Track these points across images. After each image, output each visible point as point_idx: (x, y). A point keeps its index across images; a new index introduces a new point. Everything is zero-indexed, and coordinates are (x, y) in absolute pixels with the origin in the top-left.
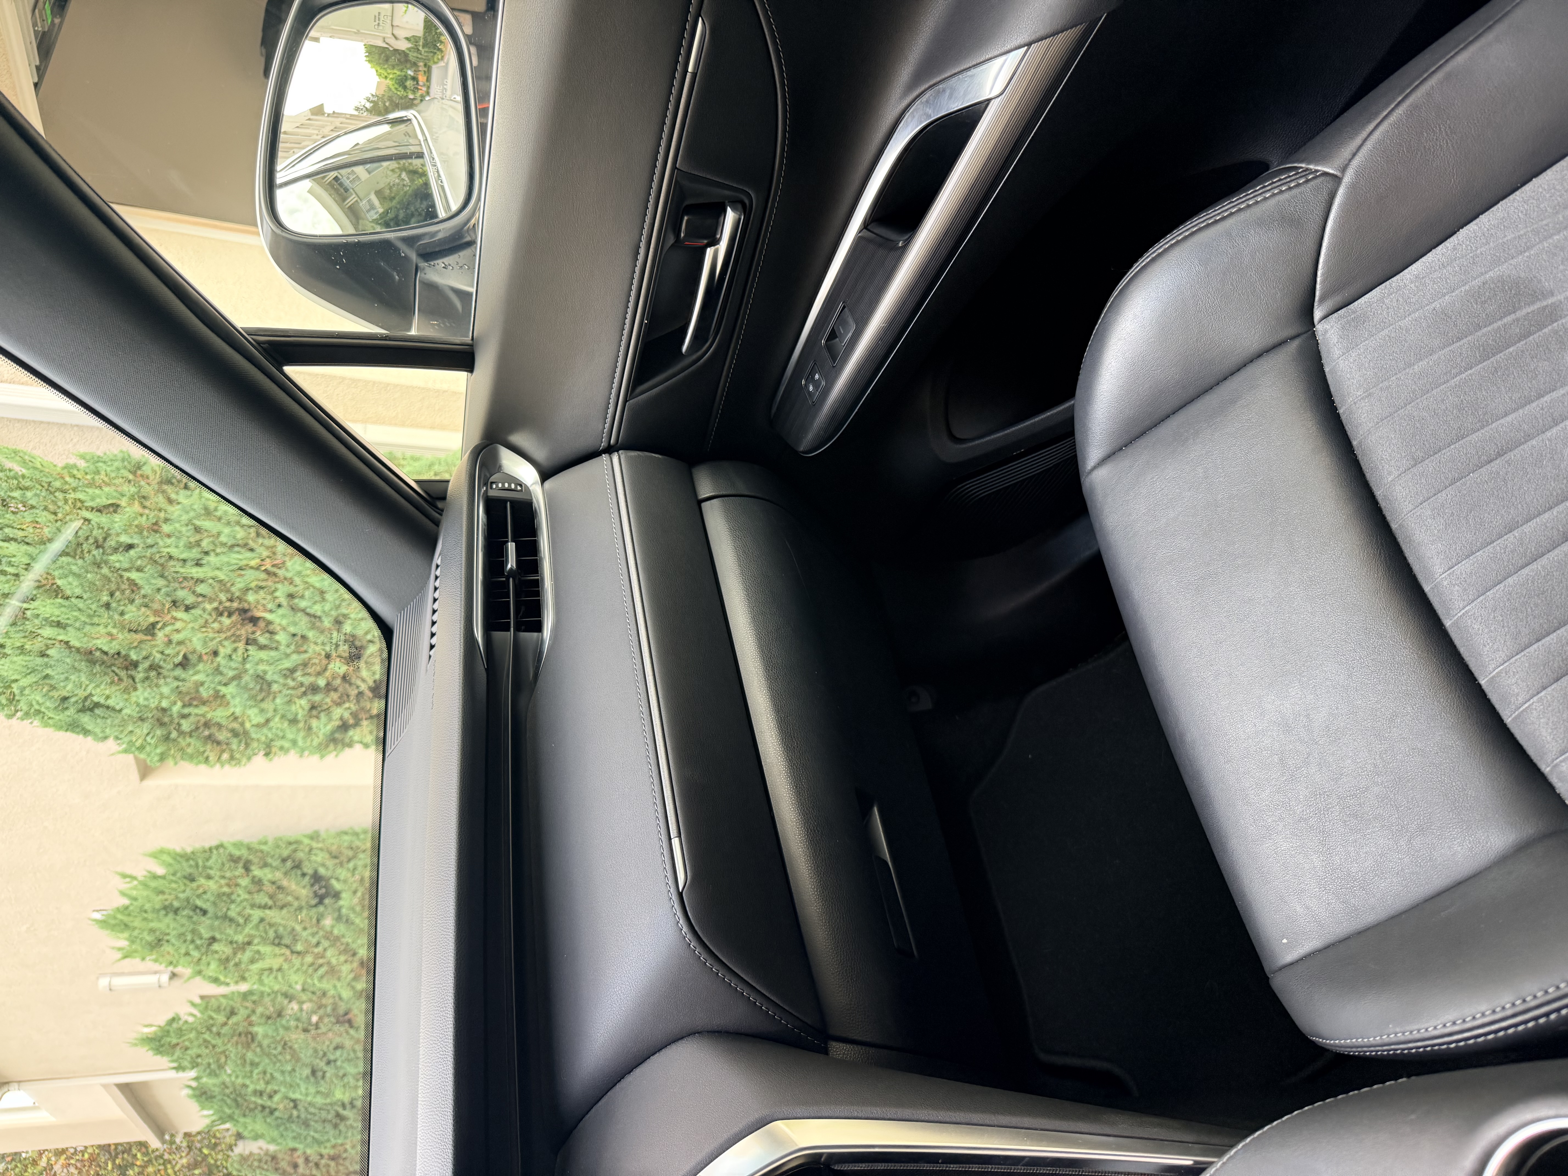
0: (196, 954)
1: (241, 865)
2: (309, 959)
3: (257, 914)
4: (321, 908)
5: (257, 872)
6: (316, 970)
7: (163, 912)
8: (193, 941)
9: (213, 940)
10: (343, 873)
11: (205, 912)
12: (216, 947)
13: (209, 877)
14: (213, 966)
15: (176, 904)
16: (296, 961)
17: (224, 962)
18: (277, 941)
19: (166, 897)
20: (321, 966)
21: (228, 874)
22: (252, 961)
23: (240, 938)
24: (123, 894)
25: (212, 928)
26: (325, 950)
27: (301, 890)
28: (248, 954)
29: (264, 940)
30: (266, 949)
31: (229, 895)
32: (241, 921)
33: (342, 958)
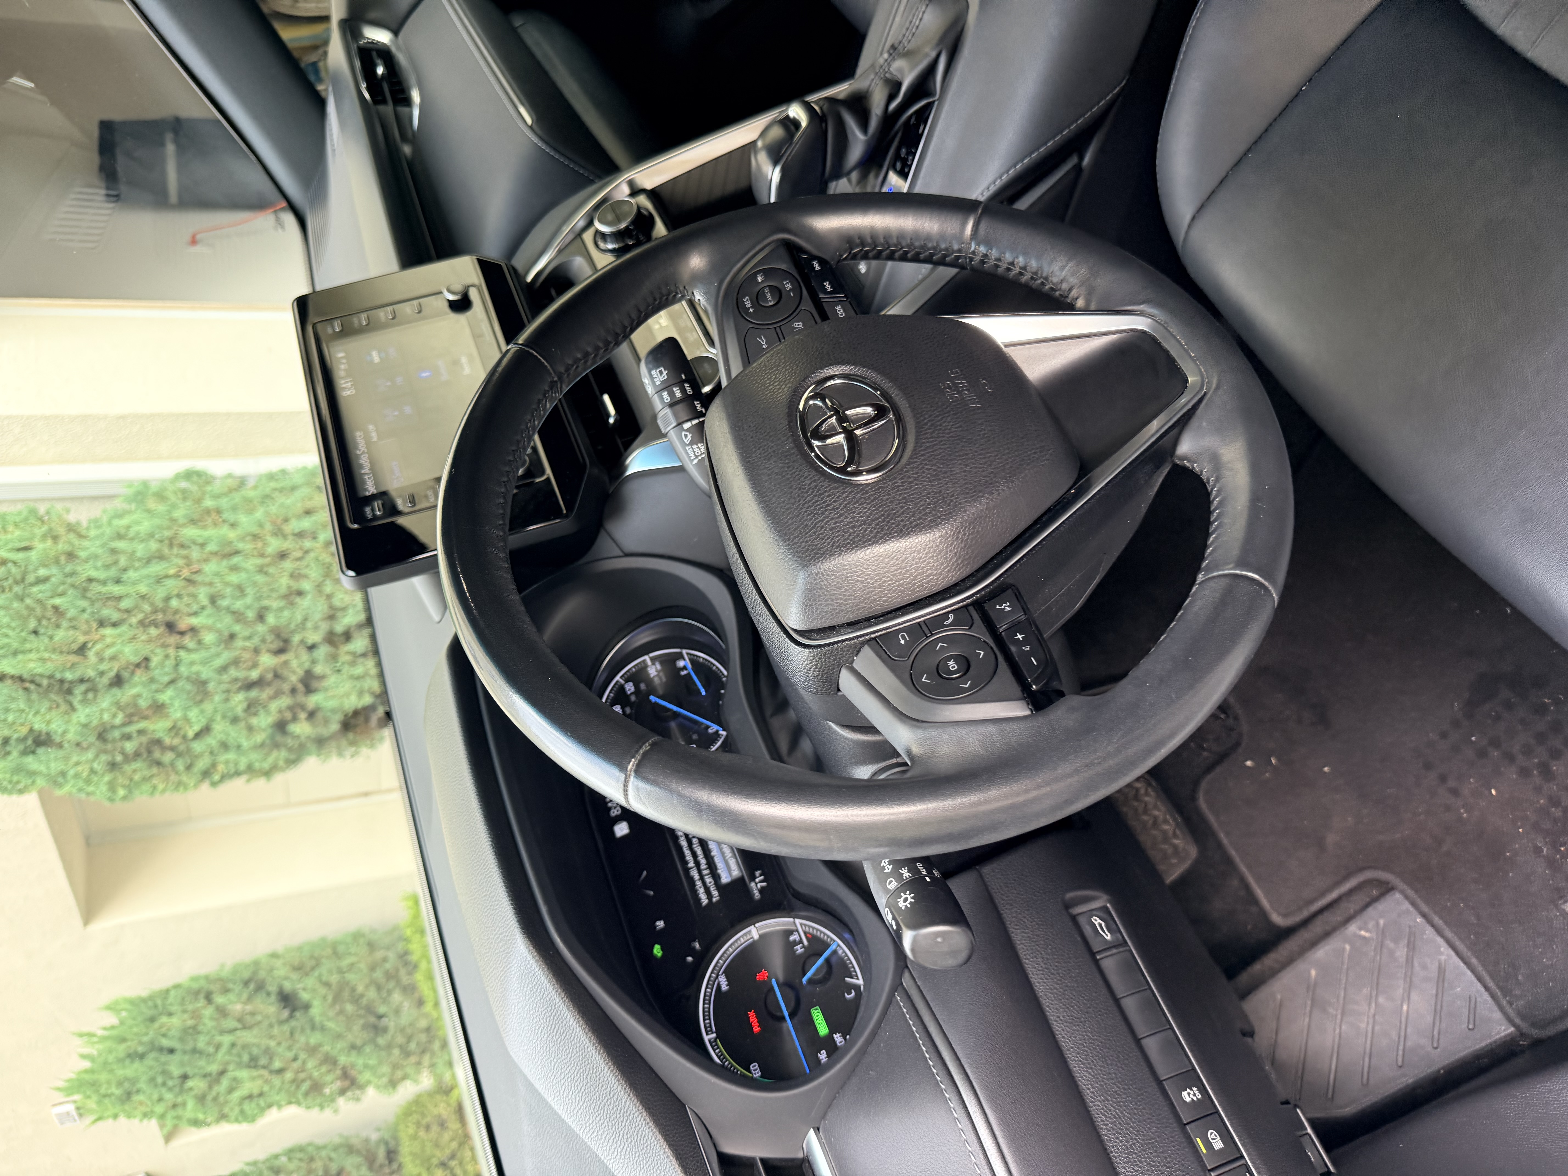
0: (169, 1096)
1: (202, 996)
2: (289, 1075)
3: (227, 1039)
4: (293, 1023)
5: (219, 1000)
6: (298, 1087)
7: (128, 1061)
8: (164, 1084)
9: (185, 1077)
10: (310, 982)
11: (171, 1051)
12: (190, 1083)
13: (170, 1014)
14: (191, 1104)
15: (140, 1049)
16: (276, 1081)
17: (201, 1099)
18: (253, 1063)
19: (129, 1043)
20: (303, 1081)
21: (190, 1007)
22: (231, 1090)
23: (214, 1068)
24: (84, 1057)
25: (182, 1064)
26: (304, 1063)
27: (270, 1008)
28: (225, 1082)
29: (240, 1065)
30: (243, 1074)
31: (194, 1028)
32: (211, 1050)
33: (324, 1069)
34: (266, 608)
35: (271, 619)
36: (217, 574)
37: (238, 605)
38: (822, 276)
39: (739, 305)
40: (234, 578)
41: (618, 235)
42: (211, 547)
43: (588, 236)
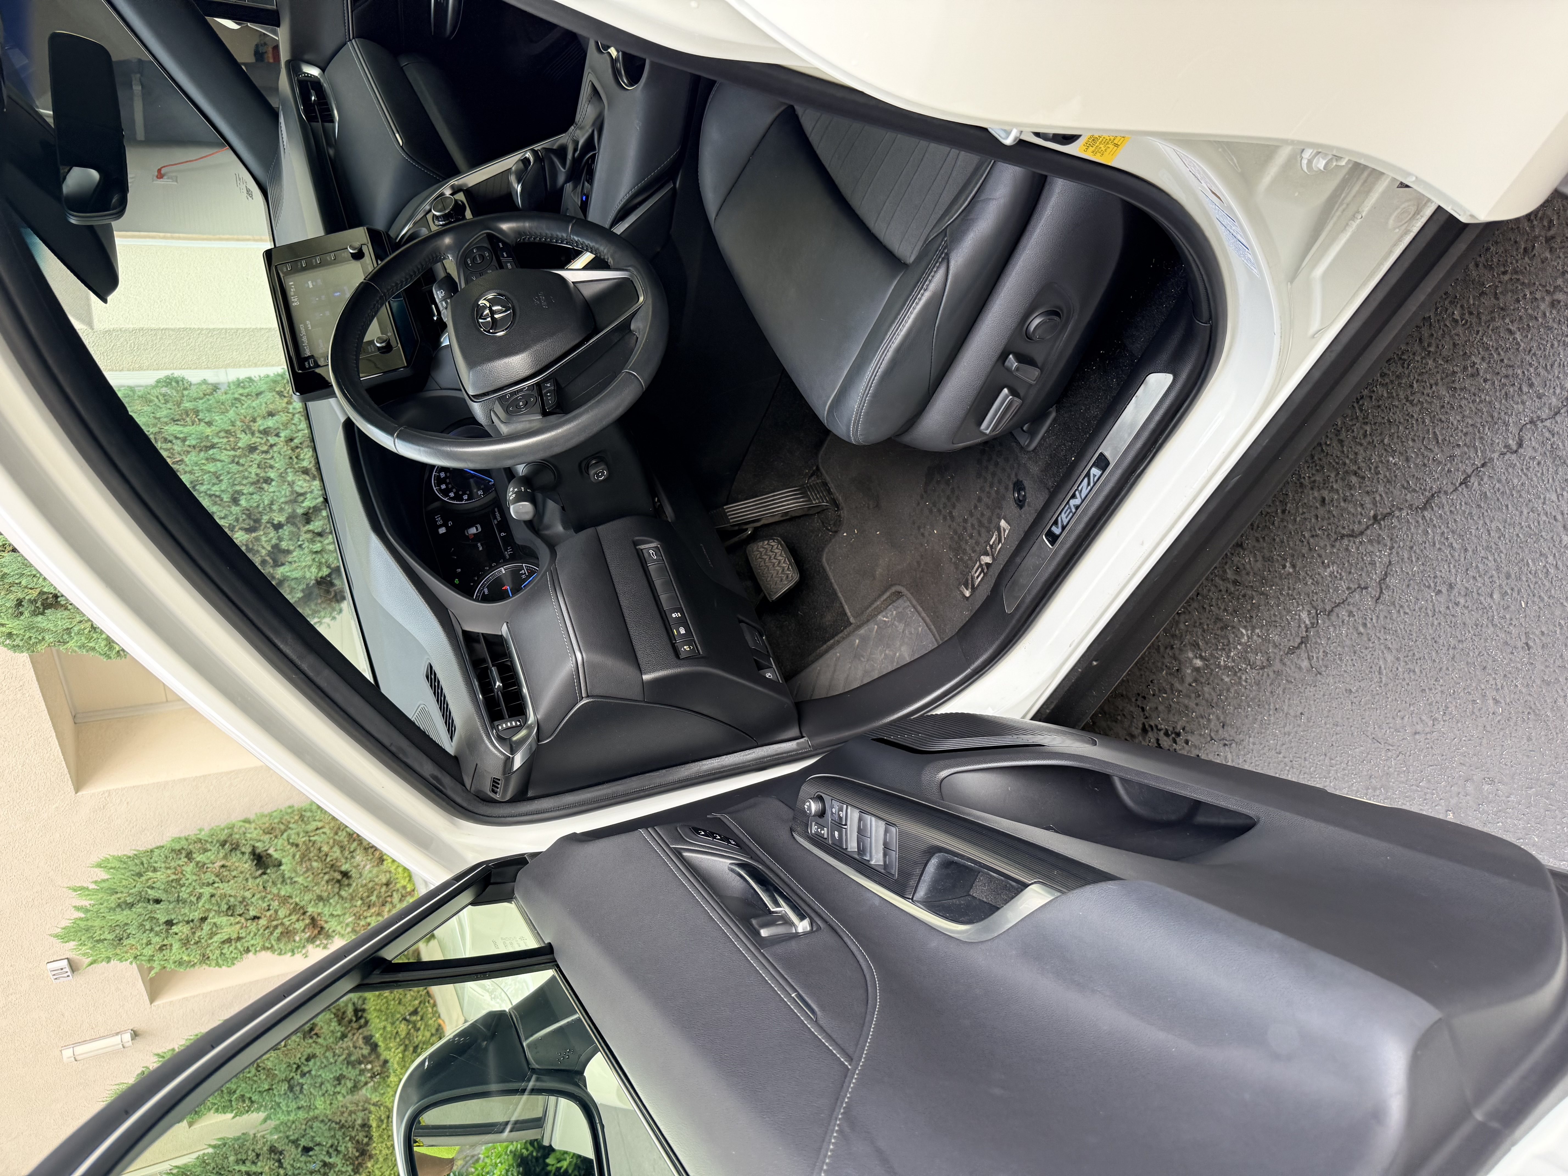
0: (156, 940)
1: (184, 853)
2: (263, 922)
3: (207, 891)
4: (265, 877)
5: (199, 858)
6: (272, 933)
7: (118, 910)
8: (152, 930)
9: (170, 923)
10: (281, 842)
11: (158, 901)
12: (175, 929)
13: (155, 870)
14: (176, 946)
15: (129, 900)
16: (253, 927)
17: (185, 943)
18: (231, 910)
19: (119, 895)
20: (276, 927)
21: (173, 864)
22: (212, 935)
23: (196, 915)
24: (78, 908)
25: (167, 911)
26: (276, 911)
27: (244, 865)
28: (206, 927)
29: (218, 912)
30: (223, 920)
31: (178, 881)
32: (194, 899)
33: (294, 918)
34: (240, 493)
35: (243, 502)
36: (196, 464)
37: (216, 489)
38: (502, 250)
39: (466, 263)
40: (211, 467)
41: (445, 217)
42: (192, 441)
43: (429, 216)
